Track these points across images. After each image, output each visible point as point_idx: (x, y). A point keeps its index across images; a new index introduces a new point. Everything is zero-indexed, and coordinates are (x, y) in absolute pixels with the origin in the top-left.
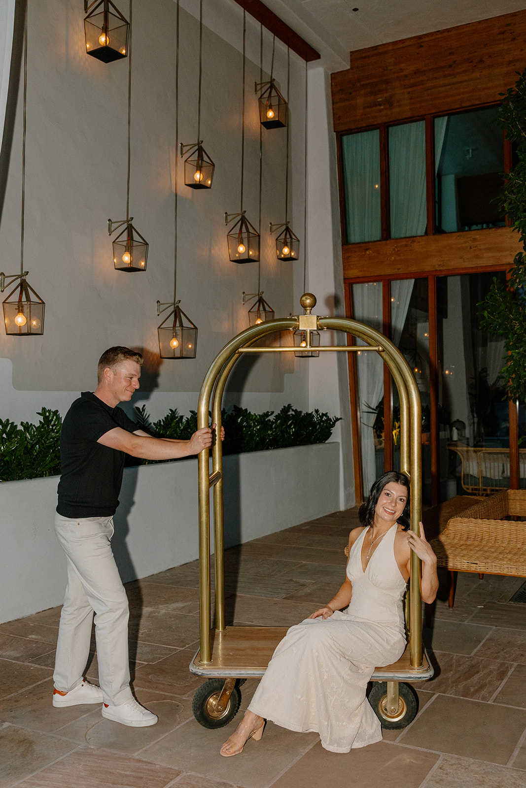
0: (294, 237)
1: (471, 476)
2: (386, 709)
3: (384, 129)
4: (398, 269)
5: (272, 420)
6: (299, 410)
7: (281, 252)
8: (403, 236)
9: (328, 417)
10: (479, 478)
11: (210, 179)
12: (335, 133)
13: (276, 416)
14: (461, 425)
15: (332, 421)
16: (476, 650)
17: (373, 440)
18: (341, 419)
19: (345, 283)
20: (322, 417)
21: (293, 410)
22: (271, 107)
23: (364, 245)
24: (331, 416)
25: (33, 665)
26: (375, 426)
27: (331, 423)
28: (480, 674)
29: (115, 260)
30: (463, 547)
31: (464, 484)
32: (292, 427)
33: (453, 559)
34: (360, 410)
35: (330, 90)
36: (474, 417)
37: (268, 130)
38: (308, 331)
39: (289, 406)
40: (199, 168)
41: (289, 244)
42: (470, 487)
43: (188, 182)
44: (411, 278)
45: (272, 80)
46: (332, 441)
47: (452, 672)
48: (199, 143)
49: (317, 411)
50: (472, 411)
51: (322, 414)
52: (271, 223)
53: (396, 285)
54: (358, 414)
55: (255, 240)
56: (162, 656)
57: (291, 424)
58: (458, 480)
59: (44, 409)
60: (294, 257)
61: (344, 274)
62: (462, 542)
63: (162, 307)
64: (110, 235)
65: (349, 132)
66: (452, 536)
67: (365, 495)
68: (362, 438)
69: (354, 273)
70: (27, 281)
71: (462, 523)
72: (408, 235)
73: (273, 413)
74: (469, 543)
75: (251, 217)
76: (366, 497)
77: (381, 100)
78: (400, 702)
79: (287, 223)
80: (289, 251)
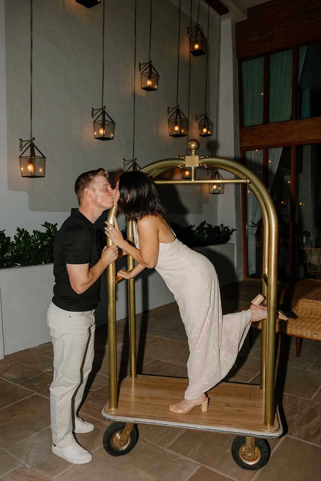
0: (209, 122)
1: (313, 265)
2: (245, 455)
3: (267, 56)
4: (273, 141)
5: (194, 230)
6: (211, 224)
7: (202, 132)
8: (277, 121)
9: (228, 229)
10: (318, 266)
11: (156, 85)
12: (237, 60)
13: (197, 228)
14: (308, 234)
15: (230, 231)
16: (315, 395)
17: (255, 242)
18: (236, 230)
19: (241, 150)
20: (225, 229)
21: (207, 224)
22: (197, 42)
23: (253, 127)
24: (230, 228)
25: (21, 386)
26: (256, 235)
27: (230, 232)
28: (318, 418)
29: (95, 133)
30: (308, 320)
31: (309, 269)
32: (206, 234)
33: (301, 329)
34: (248, 225)
35: (235, 33)
36: (316, 230)
37: (196, 57)
38: (193, 168)
39: (205, 222)
40: (150, 78)
41: (207, 127)
42: (313, 271)
43: (143, 87)
44: (281, 147)
45: (198, 25)
46: (231, 243)
47: (297, 415)
48: (150, 62)
49: (222, 225)
50: (315, 226)
51: (225, 227)
52: (196, 114)
53: (272, 151)
54: (247, 227)
55: (184, 123)
56: (102, 385)
57: (205, 233)
58: (305, 265)
59: (46, 223)
60: (210, 134)
61: (240, 145)
62: (307, 316)
63: (126, 163)
64: (93, 118)
65: (246, 59)
66: (300, 311)
67: (249, 274)
68: (249, 241)
69: (246, 144)
70: (34, 144)
71: (307, 302)
72: (280, 120)
73: (194, 226)
74: (312, 316)
75: (183, 109)
76: (250, 275)
77: (265, 37)
78: (256, 450)
79: (206, 113)
80: (206, 131)
